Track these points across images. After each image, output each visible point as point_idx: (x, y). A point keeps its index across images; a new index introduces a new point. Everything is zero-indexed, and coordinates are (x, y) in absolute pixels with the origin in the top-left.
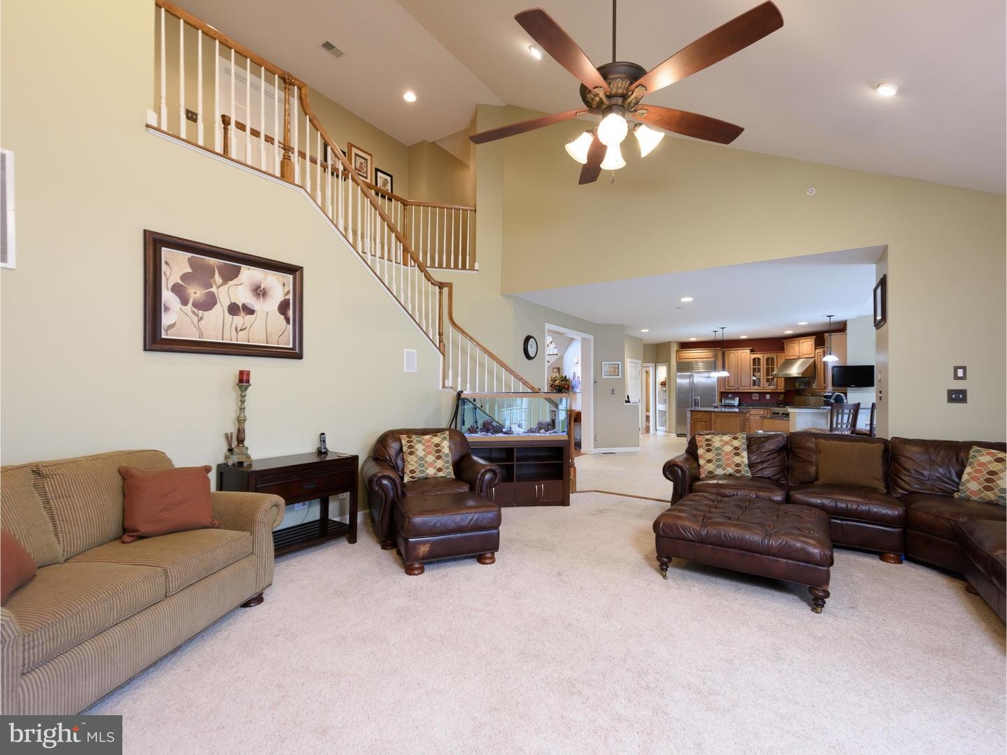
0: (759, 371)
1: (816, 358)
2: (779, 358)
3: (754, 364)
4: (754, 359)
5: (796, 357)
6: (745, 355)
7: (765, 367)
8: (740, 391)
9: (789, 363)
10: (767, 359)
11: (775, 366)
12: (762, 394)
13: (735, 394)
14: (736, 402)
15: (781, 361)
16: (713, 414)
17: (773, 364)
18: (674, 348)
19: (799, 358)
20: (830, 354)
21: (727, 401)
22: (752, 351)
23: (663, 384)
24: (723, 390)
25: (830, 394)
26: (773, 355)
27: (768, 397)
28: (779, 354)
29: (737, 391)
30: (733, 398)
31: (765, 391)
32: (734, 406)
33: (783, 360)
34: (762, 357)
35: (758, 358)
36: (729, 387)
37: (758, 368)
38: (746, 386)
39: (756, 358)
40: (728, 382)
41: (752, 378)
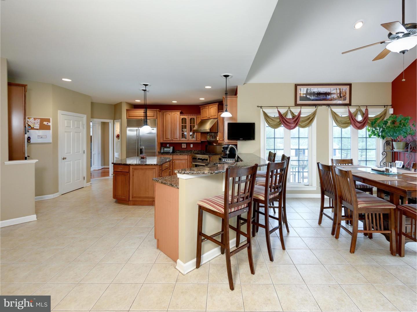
0: (185, 128)
1: (219, 119)
2: (198, 119)
3: (182, 123)
4: (183, 119)
5: (207, 118)
6: (176, 116)
7: (189, 125)
8: (173, 142)
9: (203, 122)
10: (191, 119)
11: (195, 124)
12: (188, 144)
13: (171, 144)
14: (171, 150)
15: (199, 121)
16: (131, 167)
17: (194, 123)
18: (125, 108)
19: (209, 119)
20: (226, 111)
21: (166, 149)
22: (181, 113)
23: (118, 136)
24: (162, 141)
25: (226, 146)
26: (194, 117)
27: (192, 146)
28: (198, 116)
29: (171, 142)
30: (169, 147)
31: (189, 142)
32: (170, 153)
33: (200, 121)
34: (187, 117)
35: (185, 118)
36: (166, 139)
37: (185, 126)
38: (177, 139)
39: (183, 118)
40: (166, 135)
41: (181, 133)
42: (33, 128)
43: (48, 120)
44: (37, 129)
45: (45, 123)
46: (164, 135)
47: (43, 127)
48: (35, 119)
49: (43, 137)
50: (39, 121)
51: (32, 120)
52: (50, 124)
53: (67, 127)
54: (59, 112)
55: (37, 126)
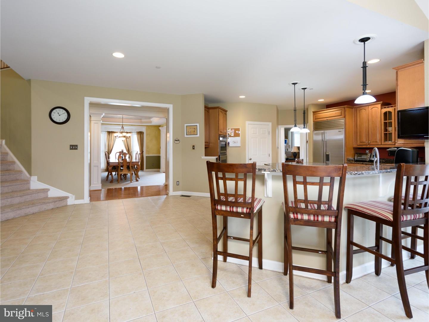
0: (390, 125)
3: (385, 119)
4: (385, 114)
14: (367, 157)
18: (311, 111)
24: (355, 146)
29: (368, 146)
32: (365, 161)
35: (389, 111)
36: (361, 142)
37: (389, 122)
38: (377, 142)
39: (387, 112)
40: (360, 138)
41: (383, 133)
42: (230, 136)
43: (238, 130)
44: (233, 137)
45: (237, 132)
46: (358, 138)
47: (236, 135)
48: (232, 129)
49: (236, 142)
50: (234, 131)
51: (229, 130)
52: (239, 132)
53: (253, 134)
54: (247, 123)
55: (233, 135)
